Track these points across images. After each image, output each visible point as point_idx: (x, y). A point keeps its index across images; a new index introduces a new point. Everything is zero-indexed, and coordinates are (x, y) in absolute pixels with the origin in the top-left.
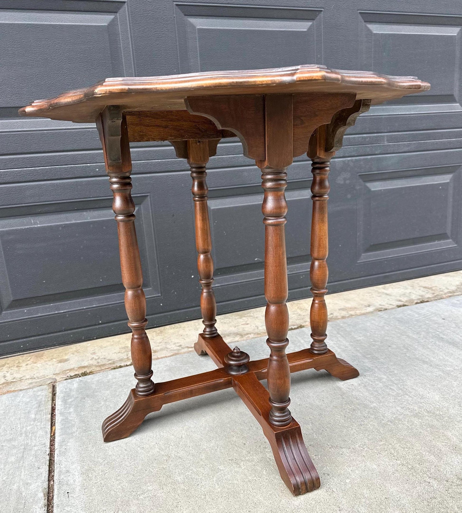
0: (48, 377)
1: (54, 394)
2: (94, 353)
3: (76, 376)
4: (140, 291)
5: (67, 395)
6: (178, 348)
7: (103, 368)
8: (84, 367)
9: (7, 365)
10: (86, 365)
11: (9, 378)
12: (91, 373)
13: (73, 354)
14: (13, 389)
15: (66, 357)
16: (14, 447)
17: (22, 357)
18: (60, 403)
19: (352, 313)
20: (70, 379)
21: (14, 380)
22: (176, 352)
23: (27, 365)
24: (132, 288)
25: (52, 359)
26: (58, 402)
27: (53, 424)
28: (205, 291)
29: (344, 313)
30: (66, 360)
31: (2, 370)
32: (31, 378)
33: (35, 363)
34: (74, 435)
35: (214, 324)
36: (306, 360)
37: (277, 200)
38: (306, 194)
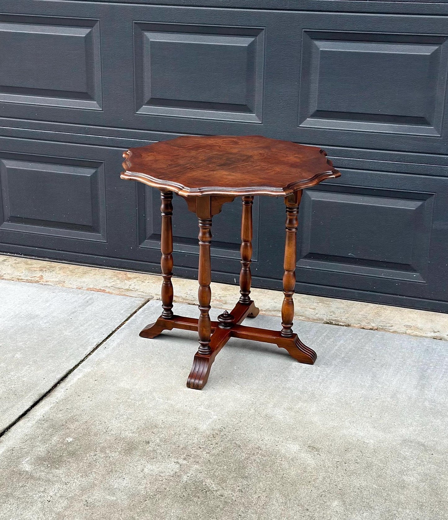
0: (150, 295)
1: (143, 305)
2: (191, 290)
5: (149, 308)
7: (184, 301)
9: (138, 279)
10: (178, 295)
11: (132, 287)
14: (128, 294)
16: (102, 322)
17: (152, 276)
18: (141, 311)
21: (133, 289)
23: (148, 282)
27: (127, 320)
28: (243, 269)
29: (403, 329)
31: (133, 281)
32: (142, 292)
34: (131, 328)
35: (248, 294)
36: (271, 337)
37: (204, 234)
38: (412, 205)
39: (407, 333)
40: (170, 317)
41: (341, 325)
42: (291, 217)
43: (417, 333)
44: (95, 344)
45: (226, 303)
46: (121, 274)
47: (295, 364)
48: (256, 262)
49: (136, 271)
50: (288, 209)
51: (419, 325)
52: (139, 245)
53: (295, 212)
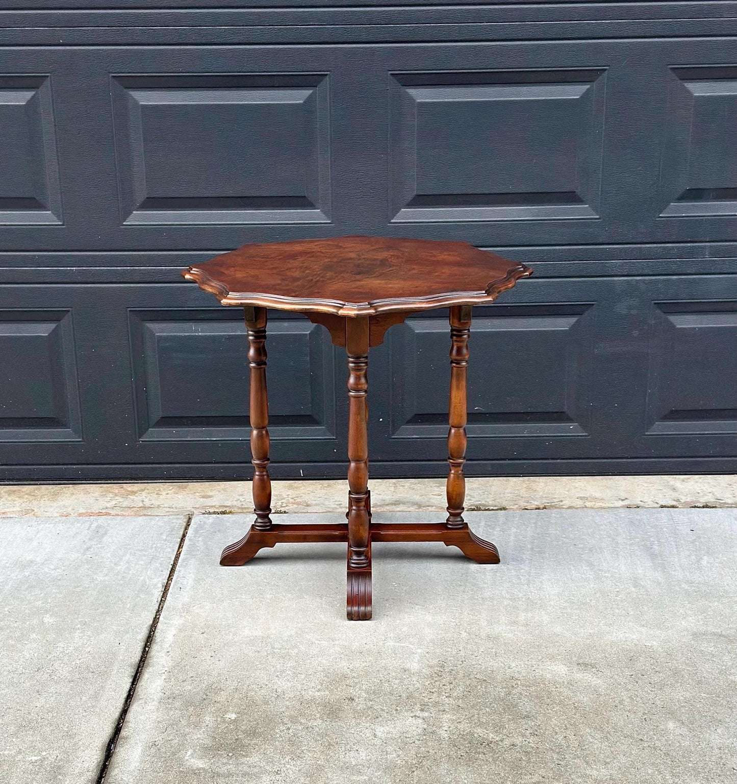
0: (186, 509)
1: (188, 525)
2: (242, 495)
3: (214, 513)
4: (264, 432)
5: (200, 527)
6: (336, 506)
7: (244, 511)
8: (226, 507)
9: (146, 491)
10: (228, 505)
11: (147, 503)
12: (230, 512)
13: (219, 492)
14: (149, 514)
15: (211, 494)
16: (145, 555)
17: (164, 485)
18: (192, 532)
19: (588, 504)
20: (207, 514)
21: (152, 506)
22: (331, 510)
23: (167, 494)
24: (257, 428)
25: (195, 493)
26: (190, 531)
27: (180, 546)
29: (579, 503)
30: (210, 497)
31: (141, 495)
32: (169, 507)
33: (177, 494)
34: (197, 556)
36: (434, 532)
37: (358, 378)
38: (562, 324)
39: (587, 506)
40: (268, 528)
41: (493, 510)
42: (460, 344)
43: (601, 504)
44: (160, 585)
45: (308, 505)
46: (115, 488)
47: (474, 567)
48: (334, 439)
49: (136, 482)
50: (455, 333)
51: (598, 495)
52: (140, 438)
53: (465, 336)
